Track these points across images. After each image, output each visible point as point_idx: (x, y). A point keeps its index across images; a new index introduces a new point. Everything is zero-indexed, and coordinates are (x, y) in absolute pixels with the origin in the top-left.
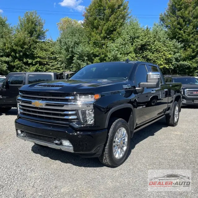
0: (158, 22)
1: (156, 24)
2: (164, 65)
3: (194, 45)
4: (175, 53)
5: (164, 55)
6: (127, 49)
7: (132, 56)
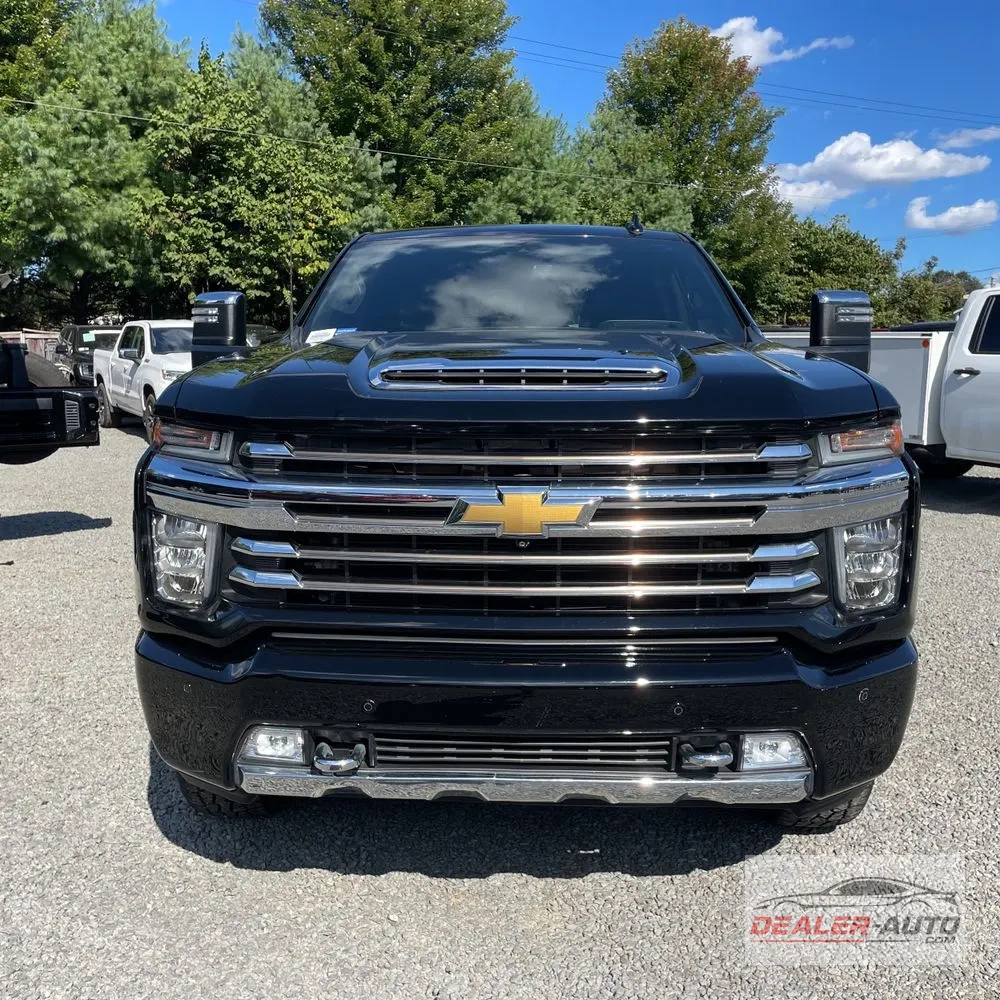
0: (253, 30)
1: (246, 40)
2: (316, 263)
3: (437, 172)
4: (360, 203)
5: (318, 212)
6: (111, 161)
7: (149, 204)
